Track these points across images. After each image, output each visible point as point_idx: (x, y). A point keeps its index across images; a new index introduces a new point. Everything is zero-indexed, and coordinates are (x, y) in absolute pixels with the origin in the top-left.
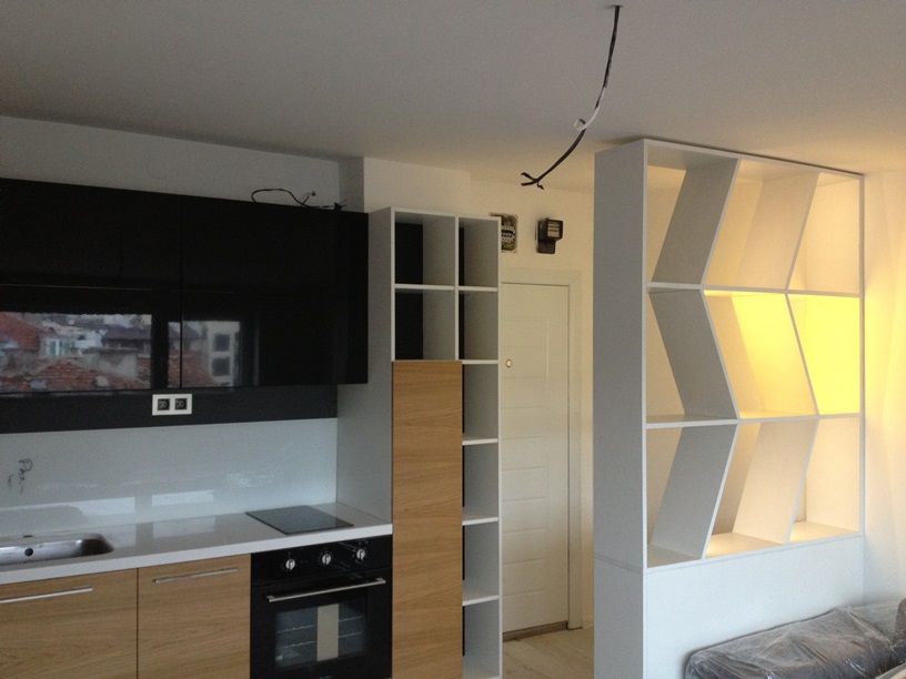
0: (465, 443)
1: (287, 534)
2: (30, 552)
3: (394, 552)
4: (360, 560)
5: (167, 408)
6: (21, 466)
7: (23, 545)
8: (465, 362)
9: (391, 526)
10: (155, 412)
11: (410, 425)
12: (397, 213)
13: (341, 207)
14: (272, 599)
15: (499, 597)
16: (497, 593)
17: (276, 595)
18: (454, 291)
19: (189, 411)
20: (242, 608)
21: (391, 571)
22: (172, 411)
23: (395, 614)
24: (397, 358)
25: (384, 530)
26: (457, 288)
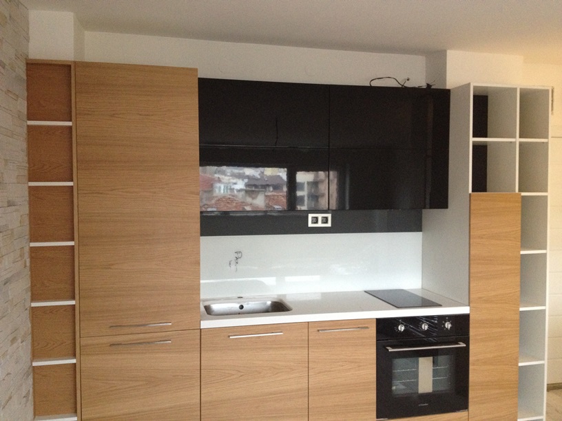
0: (523, 252)
1: (398, 307)
2: (242, 307)
3: (471, 326)
4: (447, 329)
5: (317, 222)
6: (236, 255)
7: (238, 303)
8: (523, 194)
9: (468, 308)
10: (310, 225)
11: (482, 238)
12: (475, 87)
13: (431, 86)
14: (391, 350)
15: (545, 362)
16: (544, 359)
17: (393, 347)
18: (515, 142)
19: (329, 225)
20: (370, 353)
21: (468, 338)
22: (320, 224)
23: (471, 367)
24: (473, 191)
25: (464, 310)
26: (518, 140)
